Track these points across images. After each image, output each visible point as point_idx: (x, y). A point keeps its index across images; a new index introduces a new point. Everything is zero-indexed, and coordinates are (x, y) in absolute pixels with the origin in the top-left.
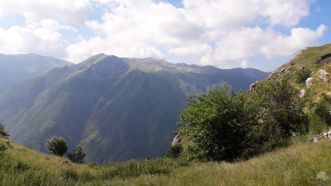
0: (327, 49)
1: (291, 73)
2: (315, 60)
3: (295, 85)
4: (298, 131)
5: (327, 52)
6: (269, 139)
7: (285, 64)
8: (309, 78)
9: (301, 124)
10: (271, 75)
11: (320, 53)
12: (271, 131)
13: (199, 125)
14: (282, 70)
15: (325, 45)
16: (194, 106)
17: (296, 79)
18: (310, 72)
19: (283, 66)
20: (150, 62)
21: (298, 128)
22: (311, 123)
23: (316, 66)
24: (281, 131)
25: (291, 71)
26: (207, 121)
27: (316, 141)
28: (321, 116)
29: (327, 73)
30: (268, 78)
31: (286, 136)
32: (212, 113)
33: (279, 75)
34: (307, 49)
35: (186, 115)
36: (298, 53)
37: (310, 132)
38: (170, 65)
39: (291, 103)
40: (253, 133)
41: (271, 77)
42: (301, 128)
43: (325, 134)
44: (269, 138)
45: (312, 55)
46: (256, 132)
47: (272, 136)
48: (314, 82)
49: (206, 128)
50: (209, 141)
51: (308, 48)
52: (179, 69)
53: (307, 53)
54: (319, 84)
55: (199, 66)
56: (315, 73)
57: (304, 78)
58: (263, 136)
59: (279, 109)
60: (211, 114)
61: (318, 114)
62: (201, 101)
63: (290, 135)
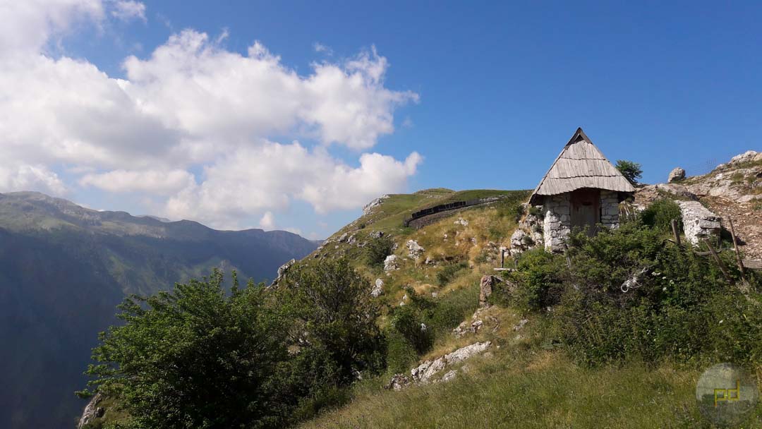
0: (421, 201)
1: (360, 244)
2: (402, 221)
3: (365, 269)
4: (366, 368)
5: (422, 205)
6: (311, 390)
7: (348, 225)
8: (390, 257)
9: (372, 353)
10: (321, 247)
11: (411, 208)
12: (315, 372)
13: (147, 371)
14: (343, 237)
15: (419, 192)
16: (137, 321)
17: (367, 258)
18: (392, 244)
19: (346, 229)
20: (27, 204)
21: (367, 361)
22: (391, 349)
23: (404, 233)
24: (335, 370)
25: (358, 241)
26: (170, 358)
27: (397, 386)
28: (407, 335)
29: (419, 248)
30: (316, 254)
31: (346, 382)
32: (182, 338)
33: (336, 247)
34: (387, 197)
35: (115, 346)
36: (373, 204)
37: (389, 369)
38: (85, 214)
39: (355, 307)
40: (278, 380)
41: (322, 250)
42: (373, 362)
43: (413, 372)
44: (311, 387)
45: (397, 209)
46: (284, 375)
47: (317, 383)
48: (398, 264)
49: (165, 378)
50: (171, 409)
51: (389, 195)
52: (109, 225)
53: (388, 206)
54: (407, 267)
55: (162, 221)
56: (401, 245)
57: (380, 256)
58: (298, 384)
59: (331, 321)
60: (177, 341)
61: (401, 331)
62: (157, 309)
63: (353, 378)
